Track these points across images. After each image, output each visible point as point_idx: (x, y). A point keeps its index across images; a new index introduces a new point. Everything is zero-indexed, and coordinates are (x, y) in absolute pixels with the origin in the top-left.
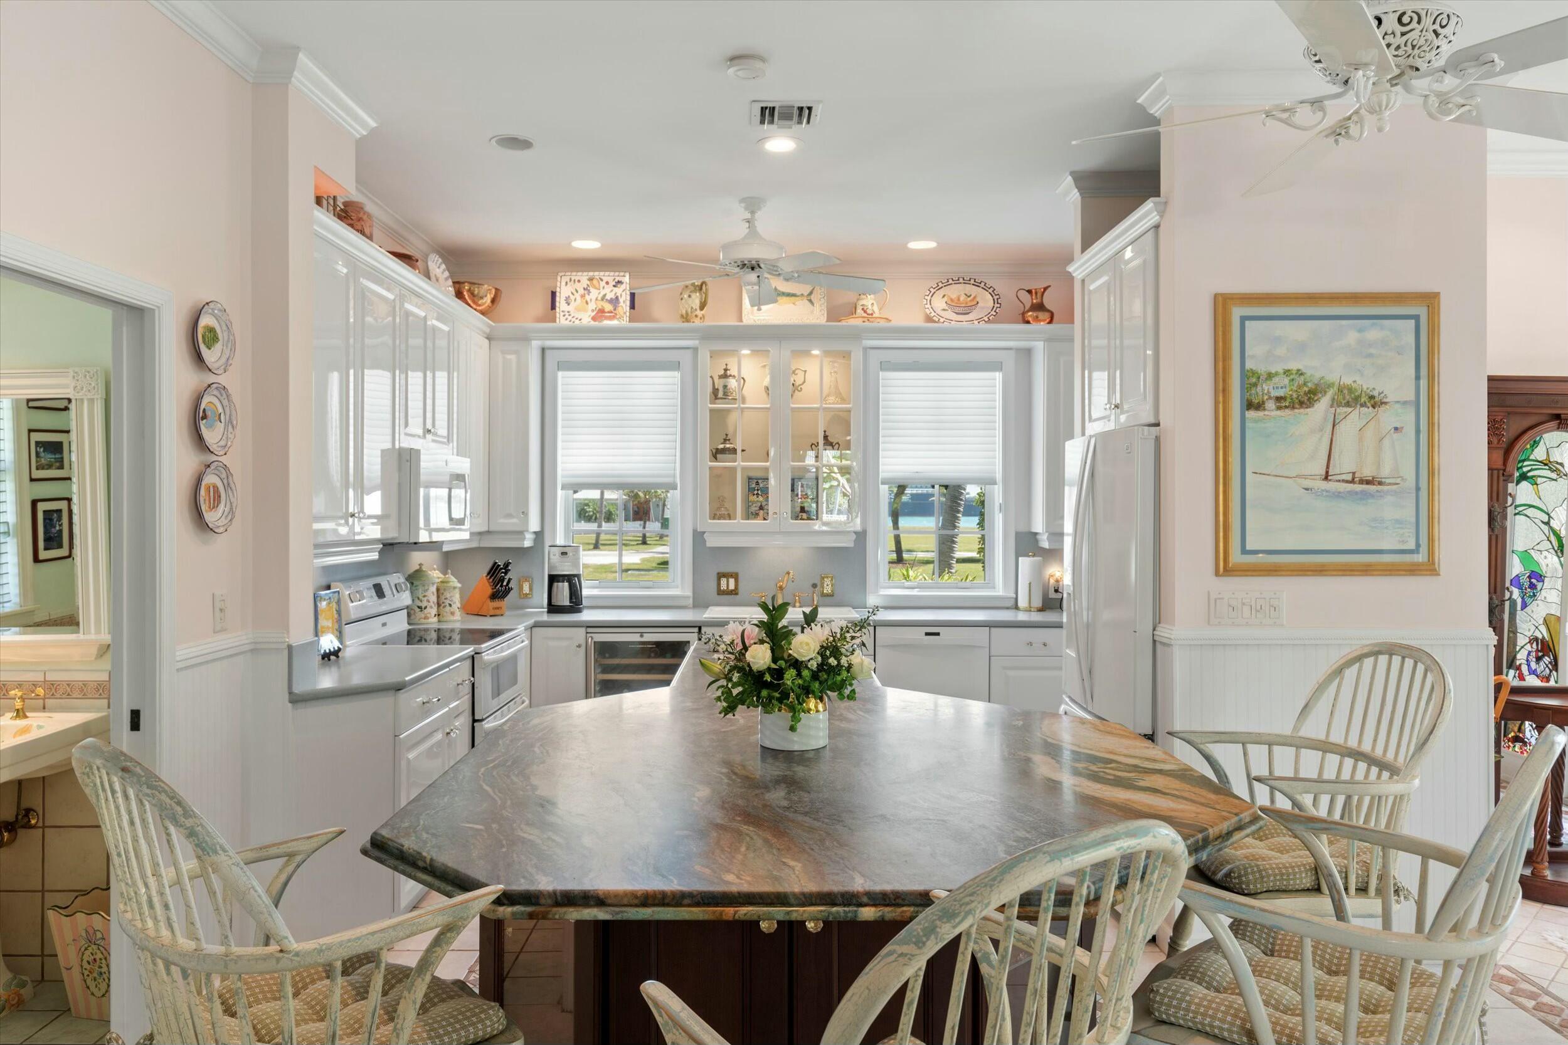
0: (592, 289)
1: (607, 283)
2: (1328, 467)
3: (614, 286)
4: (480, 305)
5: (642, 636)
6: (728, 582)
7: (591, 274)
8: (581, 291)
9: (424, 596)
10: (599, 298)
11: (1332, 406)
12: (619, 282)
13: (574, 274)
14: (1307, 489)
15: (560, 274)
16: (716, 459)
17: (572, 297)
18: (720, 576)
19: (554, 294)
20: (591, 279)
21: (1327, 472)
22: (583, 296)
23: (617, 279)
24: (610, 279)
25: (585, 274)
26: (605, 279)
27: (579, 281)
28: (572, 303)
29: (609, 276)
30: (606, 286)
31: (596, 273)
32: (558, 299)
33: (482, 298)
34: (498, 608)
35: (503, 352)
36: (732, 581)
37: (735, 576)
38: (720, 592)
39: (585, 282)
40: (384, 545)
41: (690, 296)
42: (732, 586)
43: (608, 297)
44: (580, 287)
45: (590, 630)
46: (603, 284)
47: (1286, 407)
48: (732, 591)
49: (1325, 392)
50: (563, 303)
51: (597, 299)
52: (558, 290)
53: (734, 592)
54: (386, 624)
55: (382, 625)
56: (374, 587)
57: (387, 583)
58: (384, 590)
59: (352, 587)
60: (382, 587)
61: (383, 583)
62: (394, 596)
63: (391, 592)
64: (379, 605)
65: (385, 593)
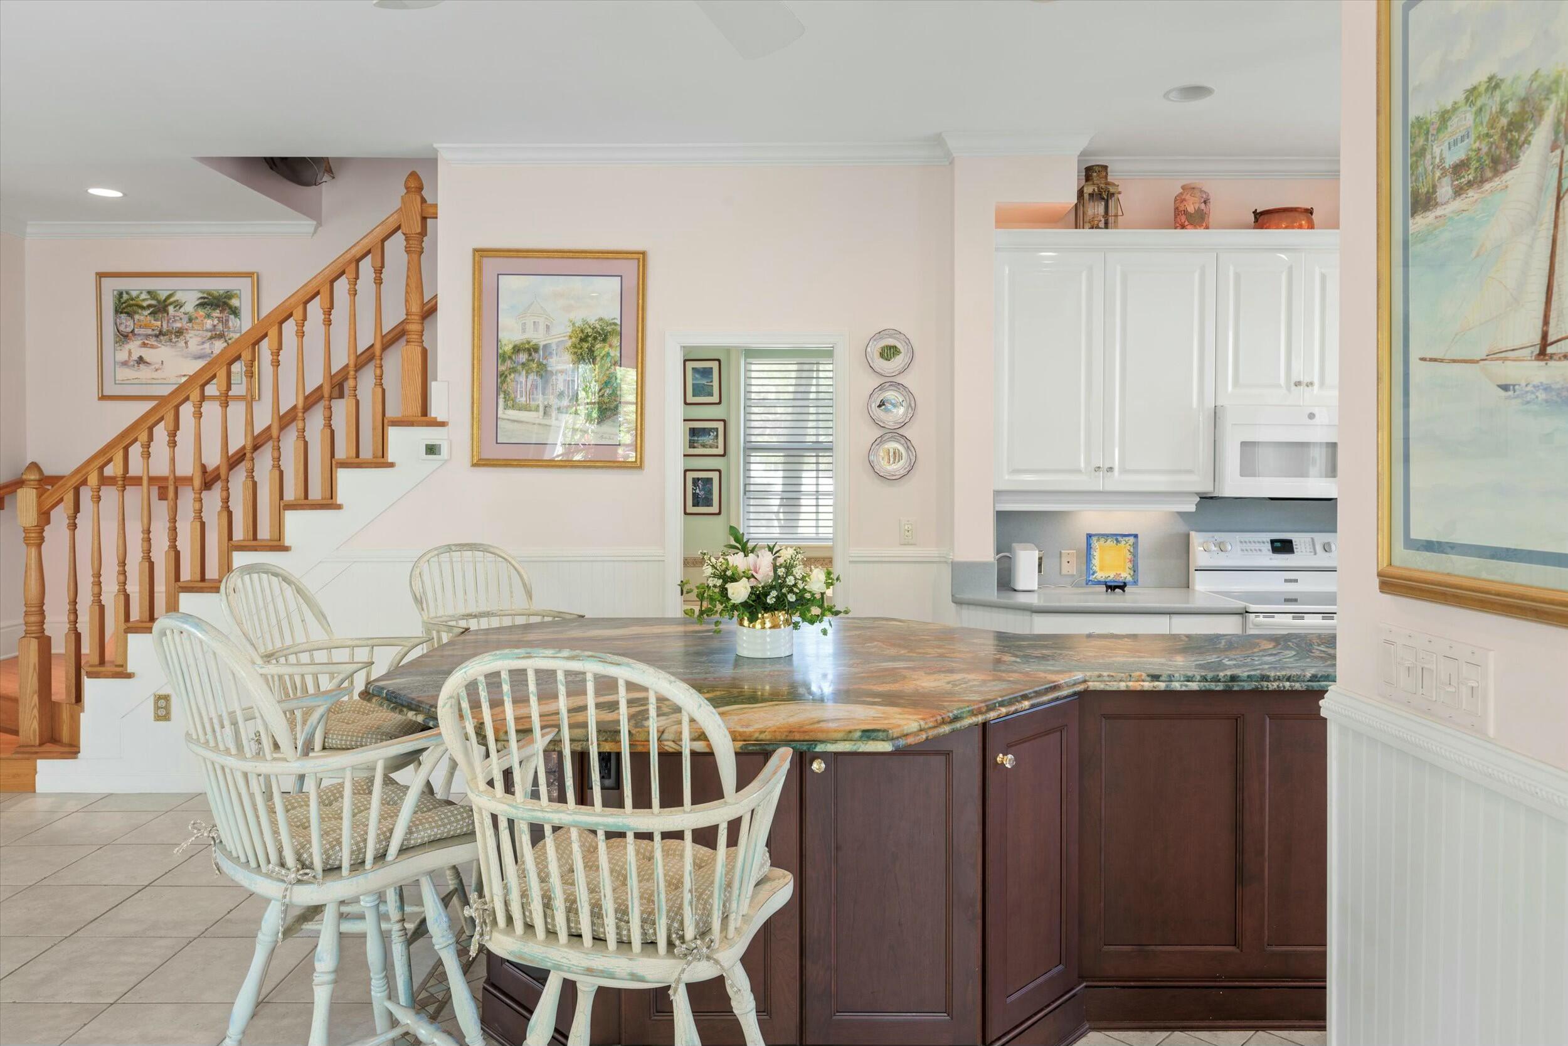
2: (1546, 322)
11: (1553, 148)
14: (1505, 388)
21: (1545, 336)
40: (1200, 498)
47: (1470, 184)
49: (1541, 112)
54: (1296, 581)
55: (1286, 581)
56: (1273, 542)
57: (1310, 540)
58: (1294, 547)
59: (1213, 537)
60: (1294, 543)
61: (1299, 540)
62: (1315, 554)
63: (1312, 550)
64: (1271, 559)
65: (1295, 550)
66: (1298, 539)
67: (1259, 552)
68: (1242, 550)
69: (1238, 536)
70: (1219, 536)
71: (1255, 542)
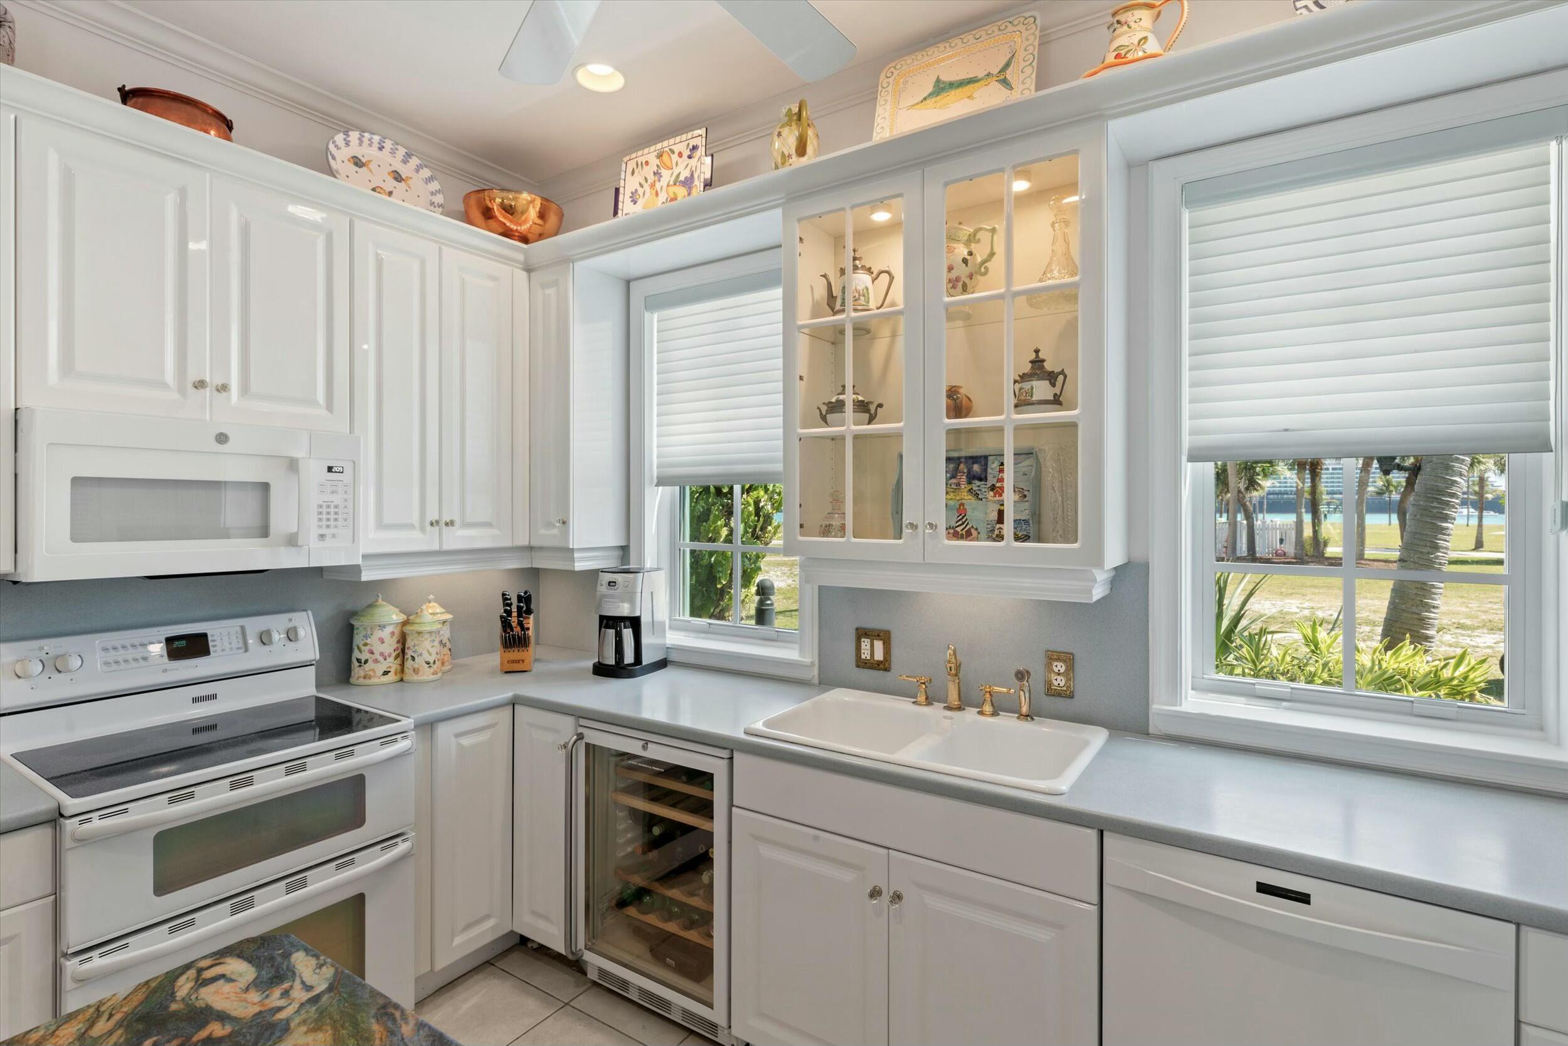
0: (664, 172)
1: (680, 155)
3: (690, 157)
4: (520, 225)
5: (645, 748)
6: (872, 646)
7: (659, 146)
8: (651, 178)
9: (366, 645)
10: (671, 183)
12: (695, 148)
13: (640, 153)
15: (625, 159)
16: (826, 422)
17: (640, 191)
18: (862, 633)
19: (617, 190)
20: (660, 156)
22: (653, 186)
23: (693, 142)
24: (681, 147)
25: (653, 148)
26: (677, 149)
27: (647, 163)
28: (641, 202)
29: (679, 144)
30: (680, 160)
31: (665, 143)
32: (621, 198)
33: (523, 213)
34: (518, 662)
35: (544, 286)
36: (879, 645)
37: (885, 637)
38: (862, 664)
39: (654, 161)
41: (779, 134)
42: (879, 656)
43: (682, 178)
44: (648, 171)
45: (583, 722)
46: (675, 157)
48: (879, 663)
50: (628, 200)
51: (668, 186)
52: (622, 184)
53: (883, 666)
54: (214, 697)
55: (195, 700)
56: (169, 641)
57: (238, 629)
58: (211, 644)
59: (41, 649)
60: (210, 638)
61: (219, 632)
62: (246, 650)
63: (241, 645)
64: (165, 671)
65: (212, 649)
66: (215, 630)
67: (142, 663)
68: (107, 663)
69: (99, 640)
70: (51, 646)
71: (133, 646)
